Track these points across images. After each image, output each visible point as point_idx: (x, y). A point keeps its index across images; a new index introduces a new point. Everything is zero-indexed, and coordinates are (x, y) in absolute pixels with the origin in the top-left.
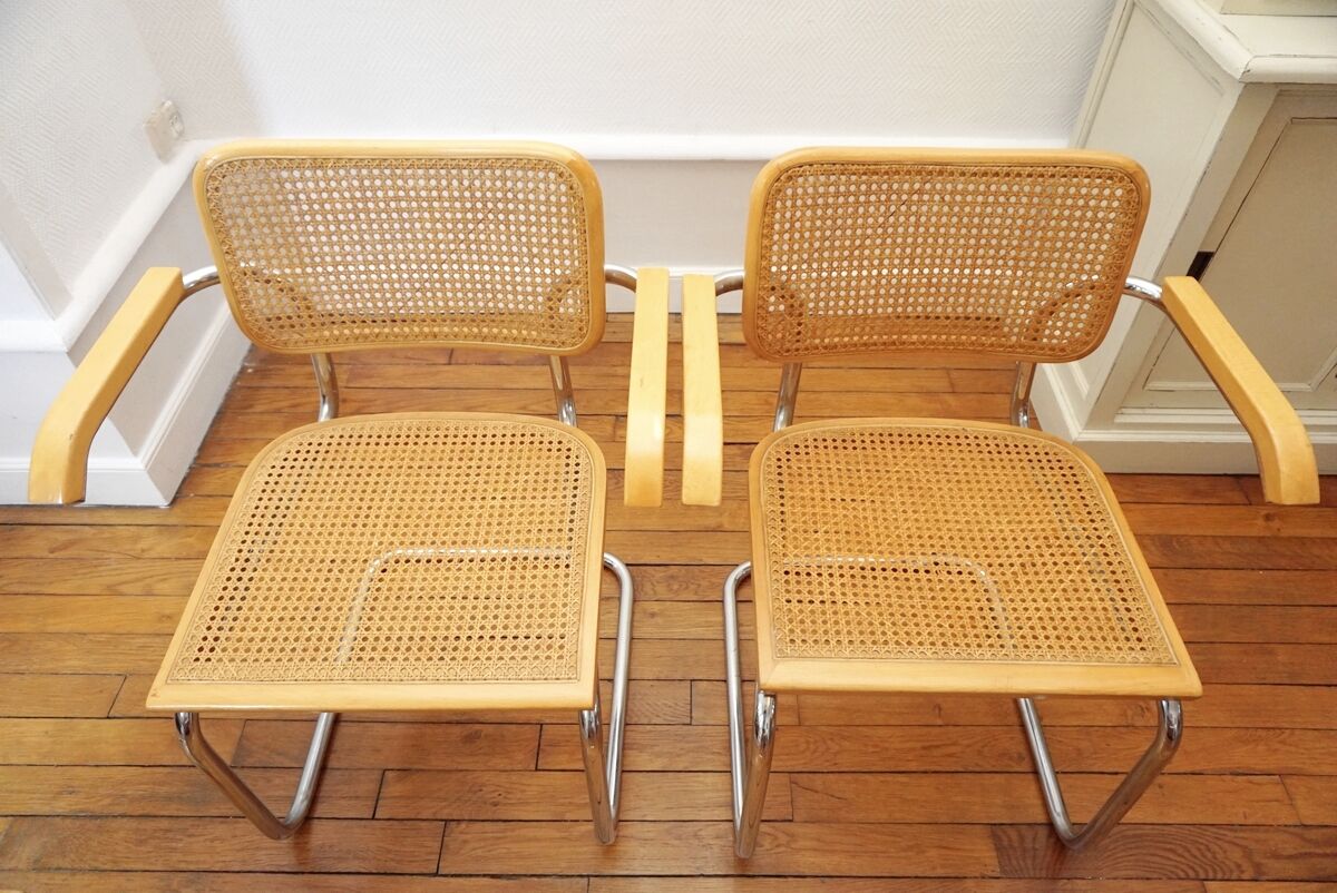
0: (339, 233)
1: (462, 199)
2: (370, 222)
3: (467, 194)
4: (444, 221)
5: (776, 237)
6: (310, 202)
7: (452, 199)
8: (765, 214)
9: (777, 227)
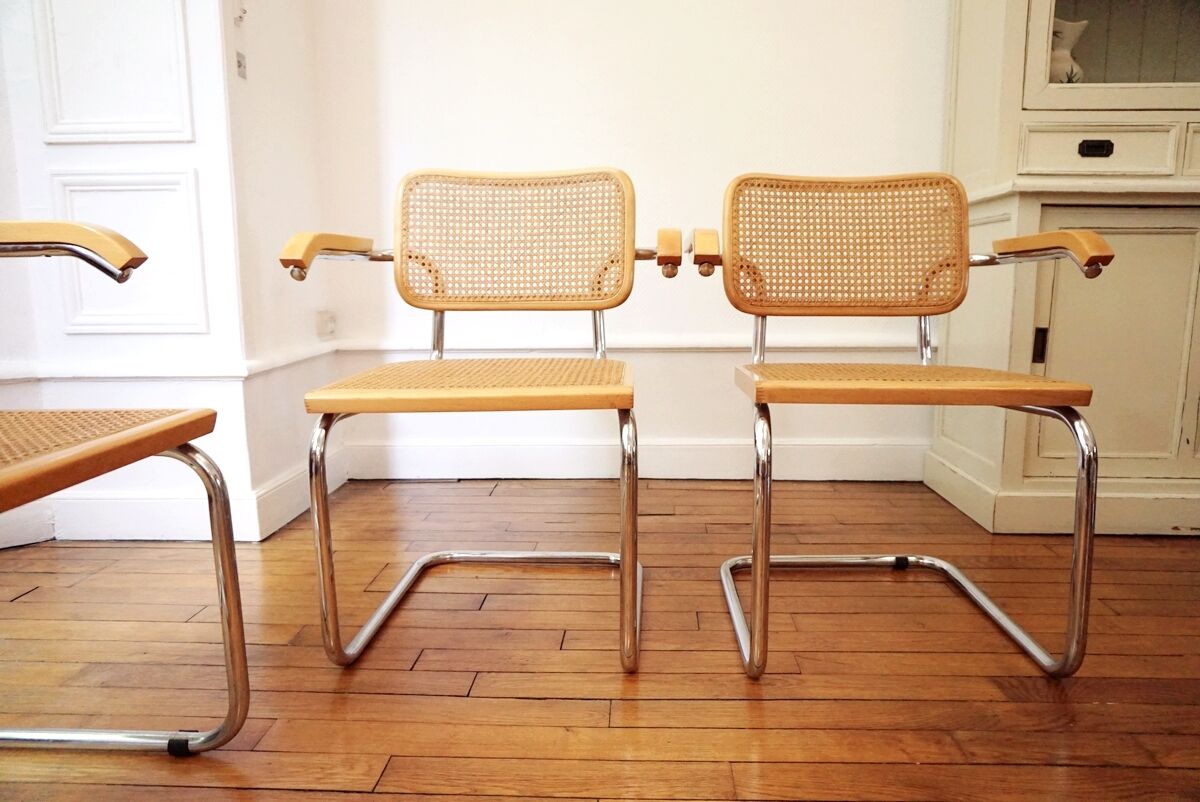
0: (474, 222)
1: (551, 201)
2: (494, 216)
3: (555, 198)
4: (538, 215)
5: (741, 219)
6: (461, 202)
7: (545, 201)
8: (733, 205)
9: (741, 212)
